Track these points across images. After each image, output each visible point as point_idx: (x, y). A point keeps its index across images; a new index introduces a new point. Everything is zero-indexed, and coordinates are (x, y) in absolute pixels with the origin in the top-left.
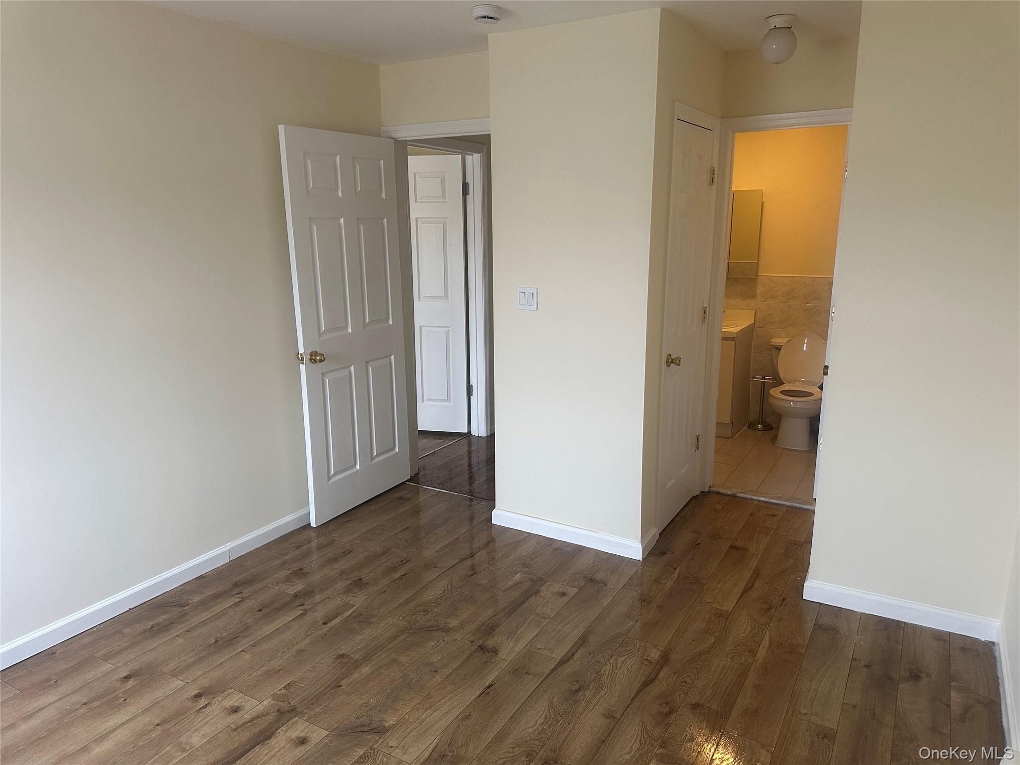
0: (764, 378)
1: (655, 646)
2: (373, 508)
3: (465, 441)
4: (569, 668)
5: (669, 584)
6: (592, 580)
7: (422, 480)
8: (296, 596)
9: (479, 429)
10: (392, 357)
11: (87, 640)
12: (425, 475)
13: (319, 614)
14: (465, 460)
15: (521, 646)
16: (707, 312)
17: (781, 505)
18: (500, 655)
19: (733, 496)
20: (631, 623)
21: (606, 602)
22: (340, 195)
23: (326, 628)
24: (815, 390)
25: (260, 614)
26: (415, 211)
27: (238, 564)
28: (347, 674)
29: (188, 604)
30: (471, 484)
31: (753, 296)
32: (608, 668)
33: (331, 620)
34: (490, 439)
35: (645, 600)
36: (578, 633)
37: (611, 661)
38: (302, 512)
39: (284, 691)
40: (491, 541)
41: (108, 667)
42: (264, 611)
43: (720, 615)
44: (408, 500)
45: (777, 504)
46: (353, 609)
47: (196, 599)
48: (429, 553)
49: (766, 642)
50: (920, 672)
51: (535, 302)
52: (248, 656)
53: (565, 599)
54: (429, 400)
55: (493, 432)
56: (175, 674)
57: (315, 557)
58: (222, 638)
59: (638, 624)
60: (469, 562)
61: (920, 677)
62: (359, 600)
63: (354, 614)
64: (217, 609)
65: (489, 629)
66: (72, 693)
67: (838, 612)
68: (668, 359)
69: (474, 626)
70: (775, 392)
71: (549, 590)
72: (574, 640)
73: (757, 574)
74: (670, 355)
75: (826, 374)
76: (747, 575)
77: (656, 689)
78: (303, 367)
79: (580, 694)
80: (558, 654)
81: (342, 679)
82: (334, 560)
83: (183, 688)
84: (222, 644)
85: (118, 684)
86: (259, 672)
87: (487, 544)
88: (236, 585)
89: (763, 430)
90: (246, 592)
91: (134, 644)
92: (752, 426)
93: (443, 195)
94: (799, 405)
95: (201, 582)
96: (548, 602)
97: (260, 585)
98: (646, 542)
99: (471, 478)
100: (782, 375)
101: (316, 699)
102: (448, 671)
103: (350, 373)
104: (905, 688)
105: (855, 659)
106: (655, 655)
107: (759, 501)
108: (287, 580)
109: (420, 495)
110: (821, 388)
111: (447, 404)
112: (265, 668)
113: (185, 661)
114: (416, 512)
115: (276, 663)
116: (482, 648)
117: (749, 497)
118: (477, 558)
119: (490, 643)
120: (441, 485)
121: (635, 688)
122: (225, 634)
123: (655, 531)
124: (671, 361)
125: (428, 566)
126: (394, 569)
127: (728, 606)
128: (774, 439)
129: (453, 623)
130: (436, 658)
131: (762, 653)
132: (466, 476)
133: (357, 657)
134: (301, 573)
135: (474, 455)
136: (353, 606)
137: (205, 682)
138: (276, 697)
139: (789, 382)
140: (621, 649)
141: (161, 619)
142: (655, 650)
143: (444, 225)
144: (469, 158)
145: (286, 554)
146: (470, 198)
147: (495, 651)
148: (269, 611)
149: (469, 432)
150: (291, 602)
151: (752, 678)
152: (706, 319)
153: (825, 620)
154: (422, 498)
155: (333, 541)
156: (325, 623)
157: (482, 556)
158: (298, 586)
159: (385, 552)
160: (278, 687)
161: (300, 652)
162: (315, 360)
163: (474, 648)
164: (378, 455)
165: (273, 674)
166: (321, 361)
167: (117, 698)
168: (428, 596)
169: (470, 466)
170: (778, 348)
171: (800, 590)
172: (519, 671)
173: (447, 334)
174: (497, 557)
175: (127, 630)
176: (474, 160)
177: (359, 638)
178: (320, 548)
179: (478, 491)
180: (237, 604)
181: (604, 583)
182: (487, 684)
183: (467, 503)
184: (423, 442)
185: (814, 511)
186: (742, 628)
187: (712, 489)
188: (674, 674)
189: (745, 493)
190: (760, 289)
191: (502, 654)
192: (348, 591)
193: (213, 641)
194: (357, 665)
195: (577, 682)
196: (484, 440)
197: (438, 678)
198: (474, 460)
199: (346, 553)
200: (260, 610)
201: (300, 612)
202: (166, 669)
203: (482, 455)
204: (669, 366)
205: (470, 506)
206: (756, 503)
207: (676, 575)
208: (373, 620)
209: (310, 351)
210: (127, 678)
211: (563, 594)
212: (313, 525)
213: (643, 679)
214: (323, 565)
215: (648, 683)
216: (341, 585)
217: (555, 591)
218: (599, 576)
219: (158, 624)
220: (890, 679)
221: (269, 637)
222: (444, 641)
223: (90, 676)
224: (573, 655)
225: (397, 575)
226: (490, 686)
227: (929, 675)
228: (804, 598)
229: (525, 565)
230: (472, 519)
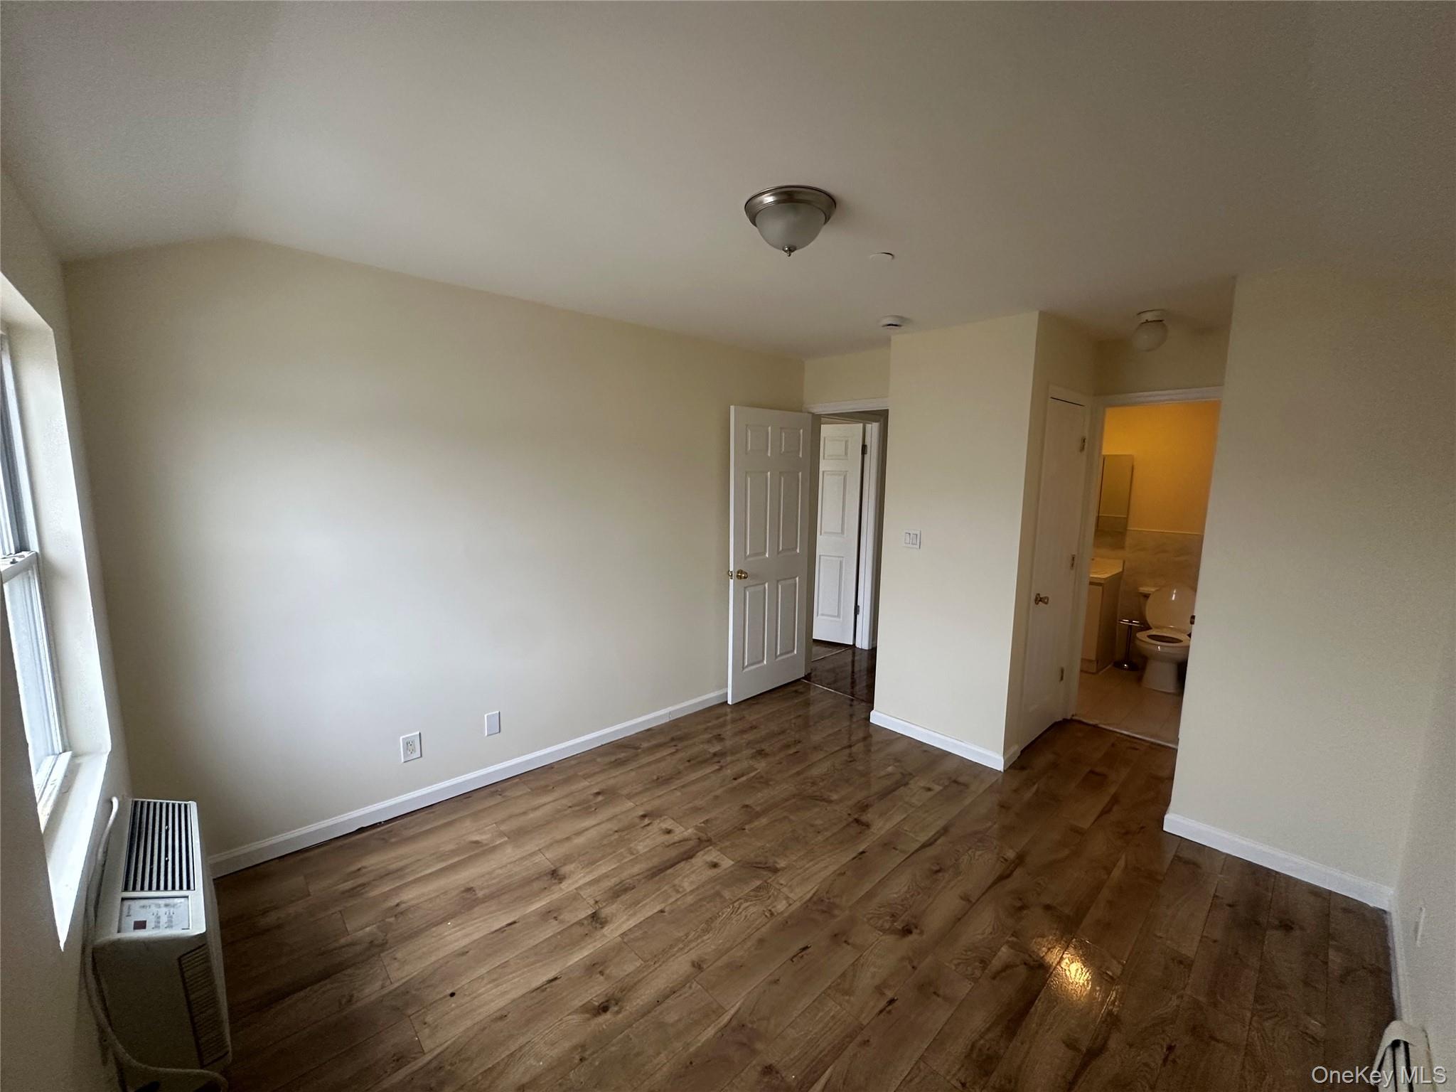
0: (1131, 622)
1: (1012, 848)
2: (774, 696)
3: (850, 652)
4: (931, 852)
5: (1028, 795)
6: (955, 782)
7: (812, 679)
8: (715, 755)
9: (863, 643)
10: (797, 579)
11: (573, 762)
12: (815, 675)
13: (728, 772)
14: (849, 668)
15: (889, 826)
16: (1076, 559)
17: (1144, 740)
18: (872, 830)
19: (1095, 726)
20: (990, 824)
21: (967, 801)
22: (769, 455)
23: (736, 783)
24: (1183, 637)
25: (687, 764)
26: (824, 466)
27: (675, 724)
28: (750, 822)
29: (639, 748)
30: (853, 687)
31: (1123, 548)
32: (966, 858)
33: (739, 777)
34: (873, 652)
35: (1003, 806)
36: (941, 823)
37: (970, 852)
38: (721, 692)
39: (703, 825)
40: (867, 737)
41: (586, 783)
42: (692, 762)
43: (1077, 831)
44: (802, 693)
45: (1140, 739)
46: (756, 772)
47: (645, 745)
48: (816, 738)
49: (1122, 863)
50: (1293, 924)
51: (918, 542)
52: (679, 794)
53: (930, 794)
54: (823, 615)
55: (874, 646)
56: (629, 797)
57: (729, 727)
58: (662, 777)
59: (996, 826)
60: (847, 751)
61: (1292, 928)
62: (761, 765)
63: (758, 776)
64: (658, 755)
65: (864, 808)
66: (563, 798)
67: (1201, 848)
68: (1037, 598)
69: (850, 803)
70: (1142, 636)
71: (919, 783)
72: (938, 828)
73: (1115, 800)
74: (1039, 594)
75: (1192, 623)
76: (1106, 799)
77: (1010, 884)
78: (731, 581)
79: (940, 874)
80: (923, 838)
81: (746, 824)
82: (743, 732)
83: (633, 808)
84: (662, 781)
85: (591, 797)
86: (685, 807)
87: (865, 739)
88: (673, 739)
89: (1129, 669)
90: (680, 746)
91: (602, 771)
92: (1118, 665)
93: (846, 454)
94: (1166, 650)
95: (649, 733)
96: (915, 793)
97: (690, 742)
98: (1008, 756)
99: (853, 683)
100: (1150, 620)
101: (726, 835)
102: (828, 834)
103: (765, 588)
104: (1274, 936)
105: (1217, 896)
106: (1011, 854)
107: (1122, 734)
108: (709, 741)
109: (811, 692)
110: (1190, 635)
111: (837, 619)
112: (691, 805)
113: (636, 789)
114: (807, 704)
115: (698, 803)
116: (857, 821)
117: (1111, 729)
118: (854, 749)
119: (864, 818)
120: (829, 685)
121: (990, 881)
122: (664, 774)
123: (1016, 749)
124: (1039, 600)
125: (816, 748)
126: (788, 746)
127: (1085, 824)
128: (1139, 679)
129: (835, 797)
130: (818, 822)
131: (1117, 873)
132: (849, 680)
133: (758, 809)
134: (719, 738)
135: (856, 664)
136: (757, 770)
137: (648, 807)
138: (697, 828)
139: (1158, 627)
140: (979, 844)
141: (622, 755)
142: (1011, 851)
143: (845, 479)
144: (869, 426)
145: (709, 722)
146: (867, 457)
147: (868, 826)
148: (695, 762)
149: (854, 645)
150: (711, 758)
151: (1105, 894)
152: (1075, 565)
153: (1186, 854)
154: (812, 694)
155: (744, 717)
156: (735, 779)
157: (859, 748)
158: (717, 748)
159: (783, 732)
160: (699, 820)
161: (716, 797)
162: (741, 576)
163: (850, 819)
164: (781, 655)
165: (697, 810)
166: (745, 578)
167: (590, 807)
168: (815, 772)
169: (853, 672)
170: (1146, 596)
171: (1161, 822)
172: (888, 845)
173: (841, 563)
174: (872, 750)
175: (599, 760)
176: (873, 428)
177: (760, 795)
178: (734, 721)
179: (859, 693)
180: (672, 754)
181: (966, 785)
182: (861, 850)
183: (849, 702)
184: (816, 649)
185: (1176, 750)
186: (1098, 846)
187: (1074, 718)
188: (1029, 874)
189: (1109, 725)
190: (1129, 541)
191: (874, 829)
192: (753, 757)
193: (655, 777)
194: (758, 815)
195: (938, 864)
196: (866, 653)
197: (820, 838)
198: (856, 669)
199: (753, 728)
200: (689, 761)
201: (717, 767)
202: (625, 792)
203: (862, 664)
204: (1037, 604)
205: (851, 705)
206: (1118, 735)
207: (1034, 789)
208: (771, 783)
209: (736, 571)
210: (598, 794)
211: (929, 789)
212: (730, 702)
213: (998, 874)
214: (736, 734)
215: (1003, 878)
216: (749, 752)
217: (922, 785)
218: (961, 779)
219: (620, 759)
220: (1258, 923)
221: (694, 782)
222: (826, 809)
223: (574, 788)
224: (936, 840)
225: (792, 751)
226: (863, 852)
227: (1302, 928)
228: (1165, 829)
229: (896, 760)
230: (851, 716)
